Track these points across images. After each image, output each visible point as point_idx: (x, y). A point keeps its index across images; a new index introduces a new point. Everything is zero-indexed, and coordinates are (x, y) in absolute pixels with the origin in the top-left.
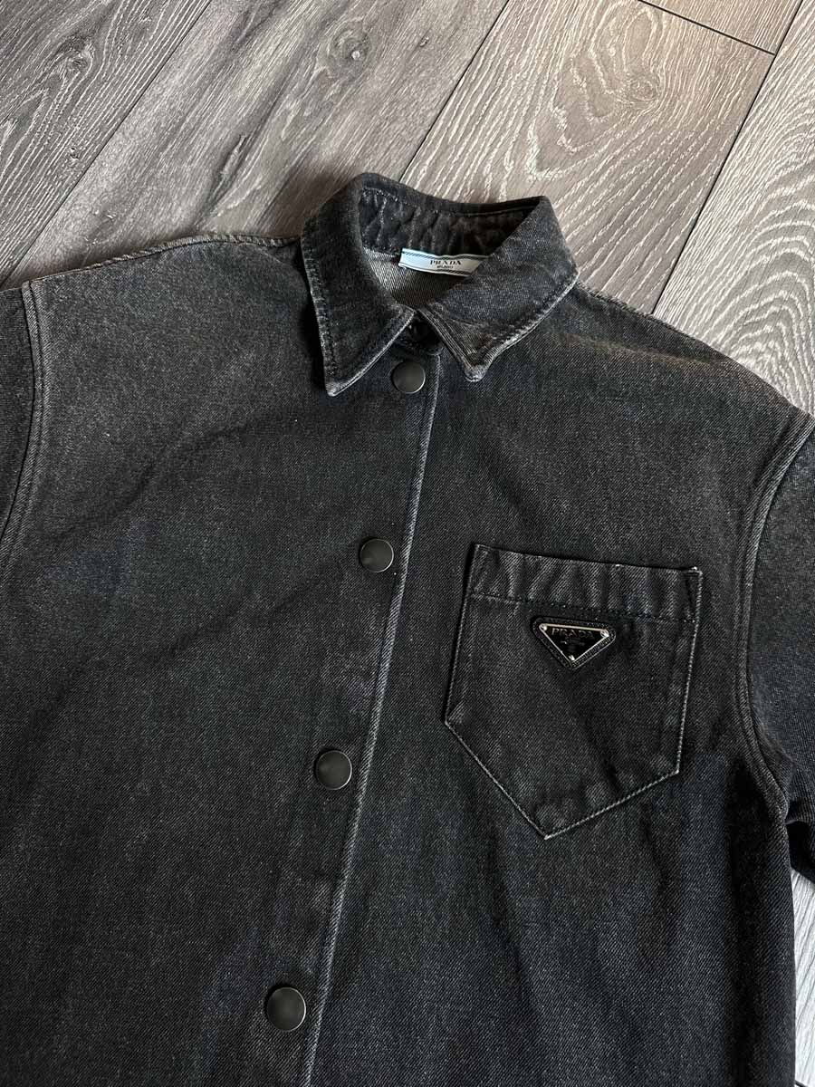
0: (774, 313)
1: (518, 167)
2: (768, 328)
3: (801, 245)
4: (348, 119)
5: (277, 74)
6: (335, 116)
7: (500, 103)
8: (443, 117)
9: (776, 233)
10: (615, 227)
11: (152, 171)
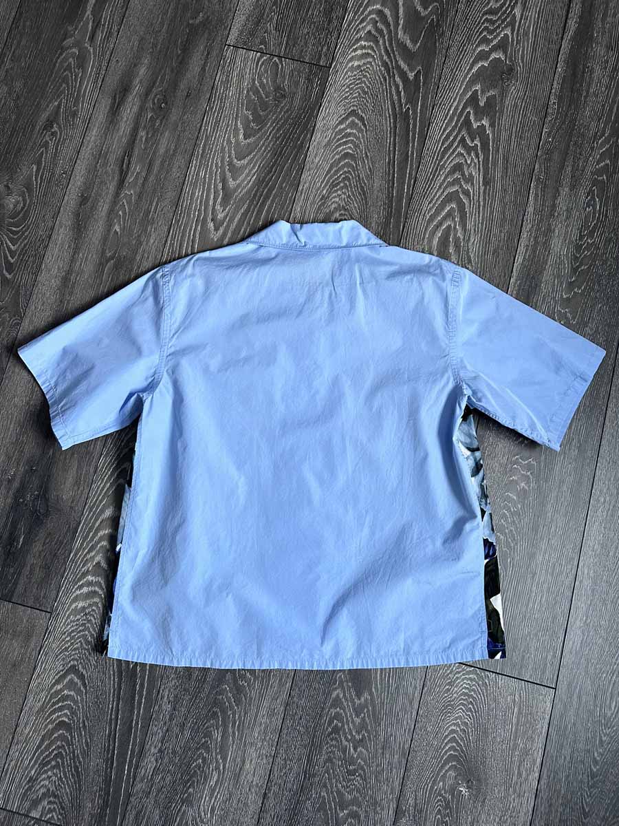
0: (344, 178)
1: (237, 141)
2: (342, 185)
3: (350, 148)
4: (167, 134)
5: (133, 121)
6: (161, 135)
7: (225, 115)
8: (204, 125)
9: (340, 145)
10: (278, 157)
11: (96, 173)
